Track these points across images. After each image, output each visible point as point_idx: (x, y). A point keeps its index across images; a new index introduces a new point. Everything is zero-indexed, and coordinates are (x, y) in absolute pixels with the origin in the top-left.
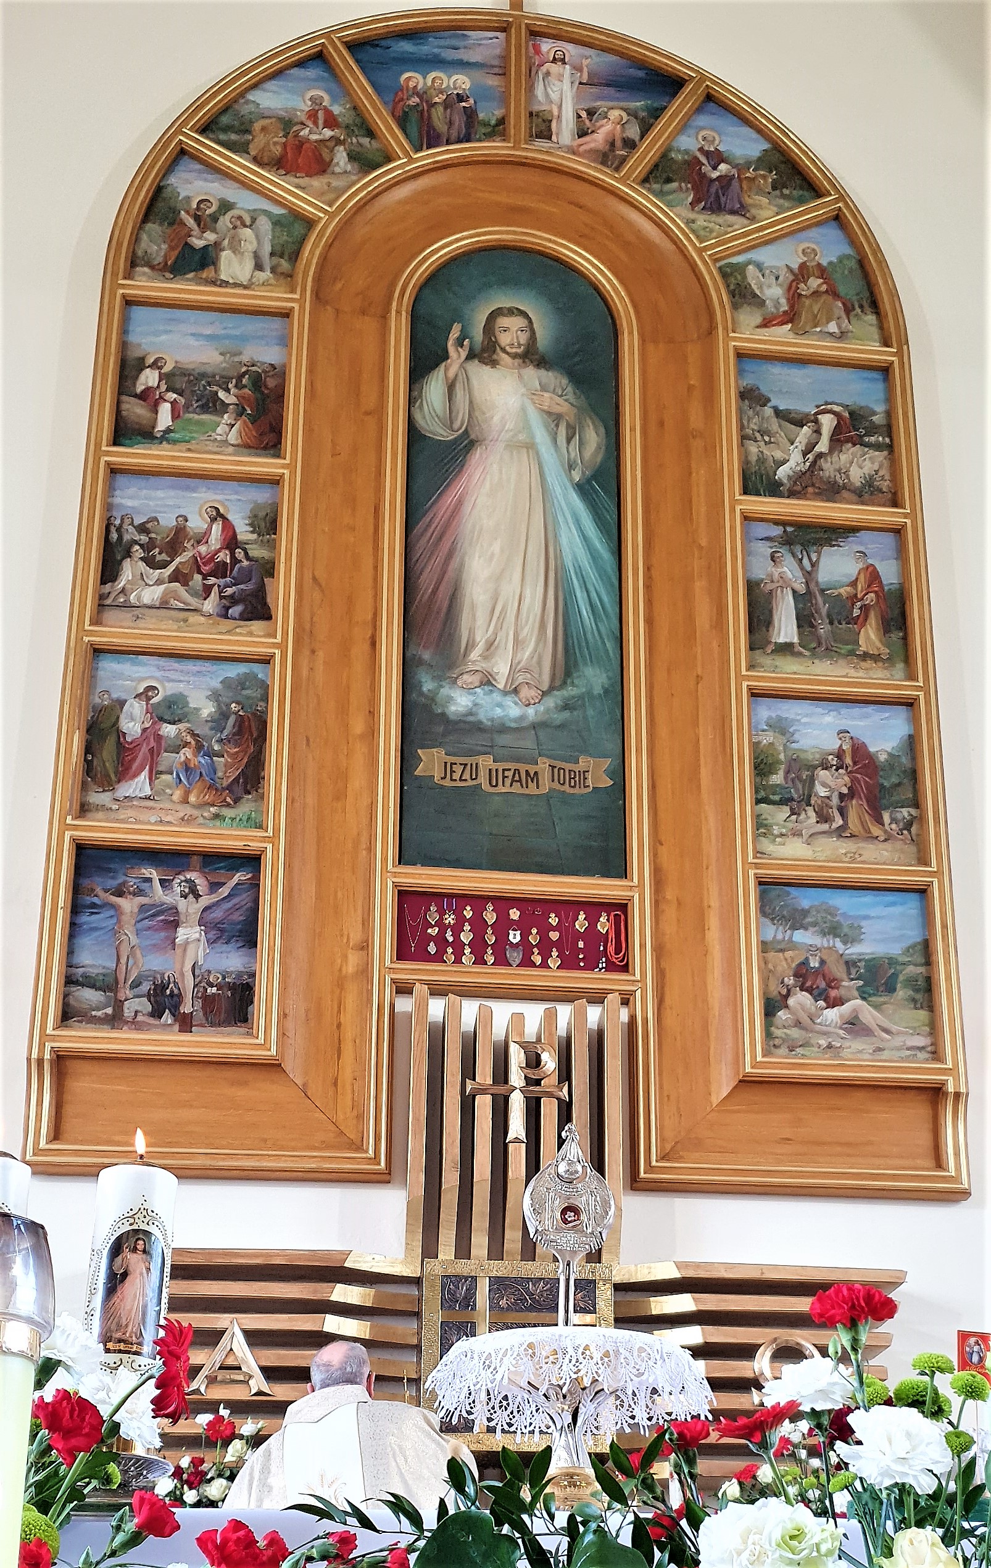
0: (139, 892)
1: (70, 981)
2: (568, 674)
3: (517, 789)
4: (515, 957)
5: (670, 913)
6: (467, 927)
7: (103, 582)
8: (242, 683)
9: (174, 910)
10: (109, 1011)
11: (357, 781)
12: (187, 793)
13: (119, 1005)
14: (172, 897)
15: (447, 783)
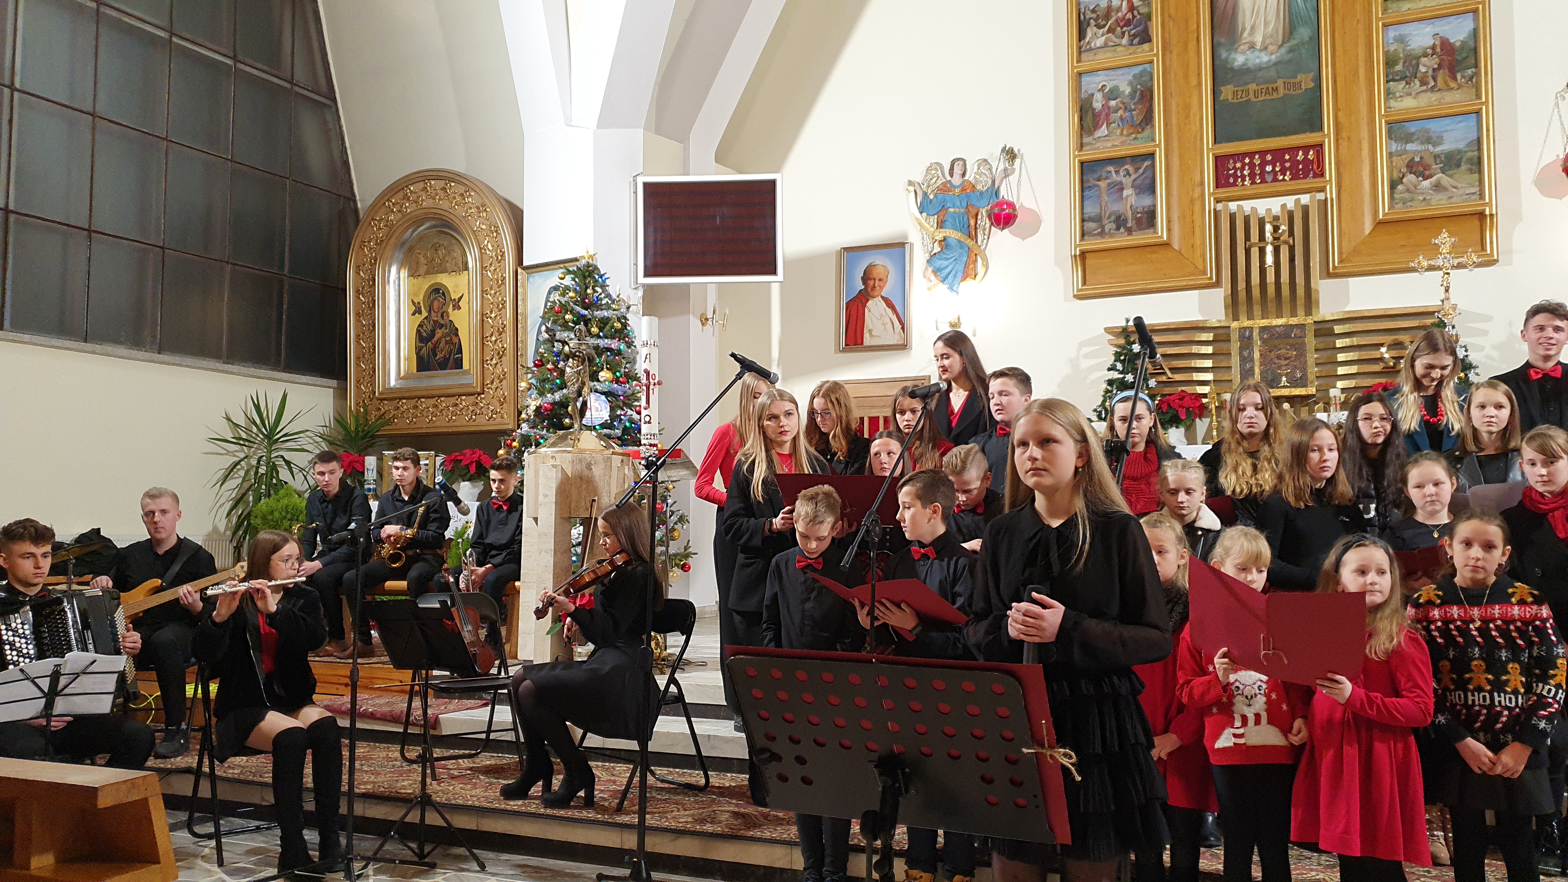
0: (1106, 178)
1: (1083, 220)
2: (1291, 33)
3: (1268, 97)
4: (1269, 178)
5: (1344, 144)
6: (1247, 168)
7: (1080, 41)
8: (1141, 74)
9: (1121, 183)
10: (1099, 230)
11: (1195, 108)
12: (1122, 131)
13: (1103, 227)
14: (1120, 178)
15: (1235, 101)
